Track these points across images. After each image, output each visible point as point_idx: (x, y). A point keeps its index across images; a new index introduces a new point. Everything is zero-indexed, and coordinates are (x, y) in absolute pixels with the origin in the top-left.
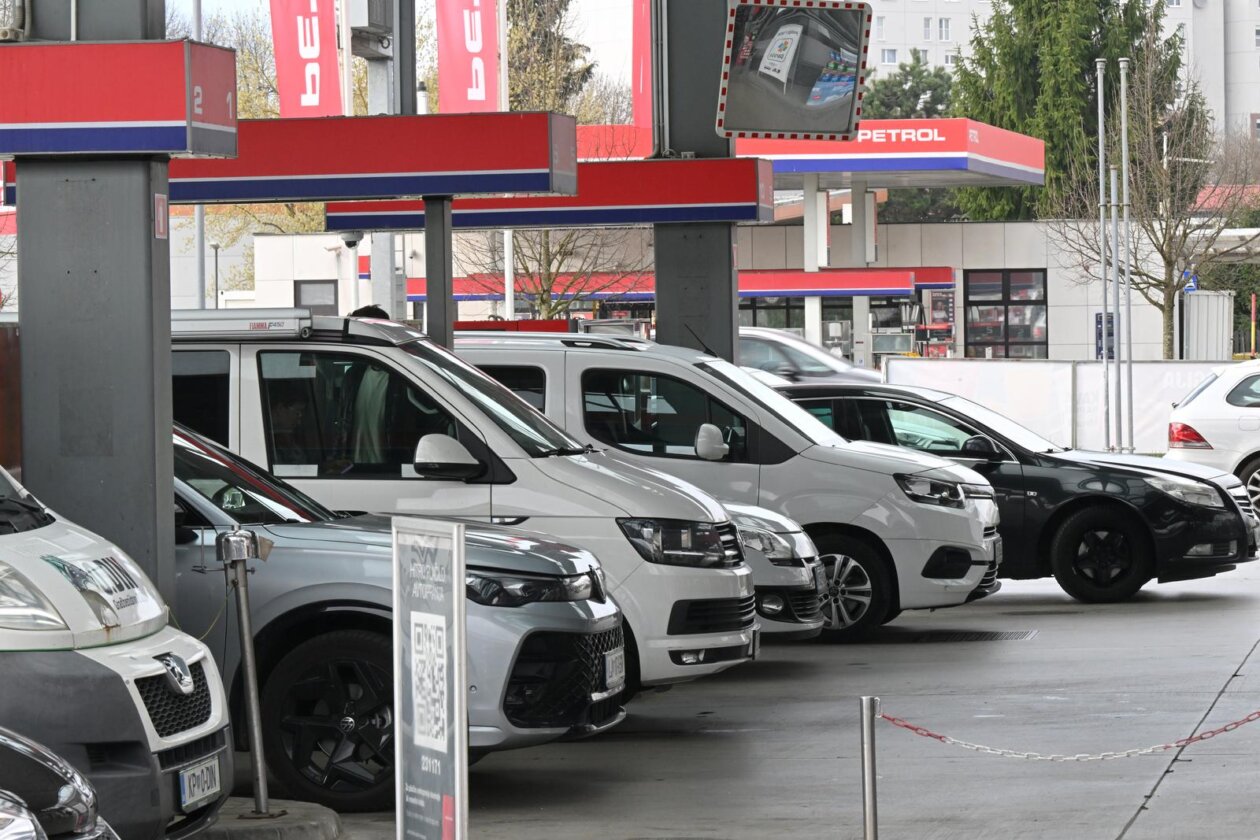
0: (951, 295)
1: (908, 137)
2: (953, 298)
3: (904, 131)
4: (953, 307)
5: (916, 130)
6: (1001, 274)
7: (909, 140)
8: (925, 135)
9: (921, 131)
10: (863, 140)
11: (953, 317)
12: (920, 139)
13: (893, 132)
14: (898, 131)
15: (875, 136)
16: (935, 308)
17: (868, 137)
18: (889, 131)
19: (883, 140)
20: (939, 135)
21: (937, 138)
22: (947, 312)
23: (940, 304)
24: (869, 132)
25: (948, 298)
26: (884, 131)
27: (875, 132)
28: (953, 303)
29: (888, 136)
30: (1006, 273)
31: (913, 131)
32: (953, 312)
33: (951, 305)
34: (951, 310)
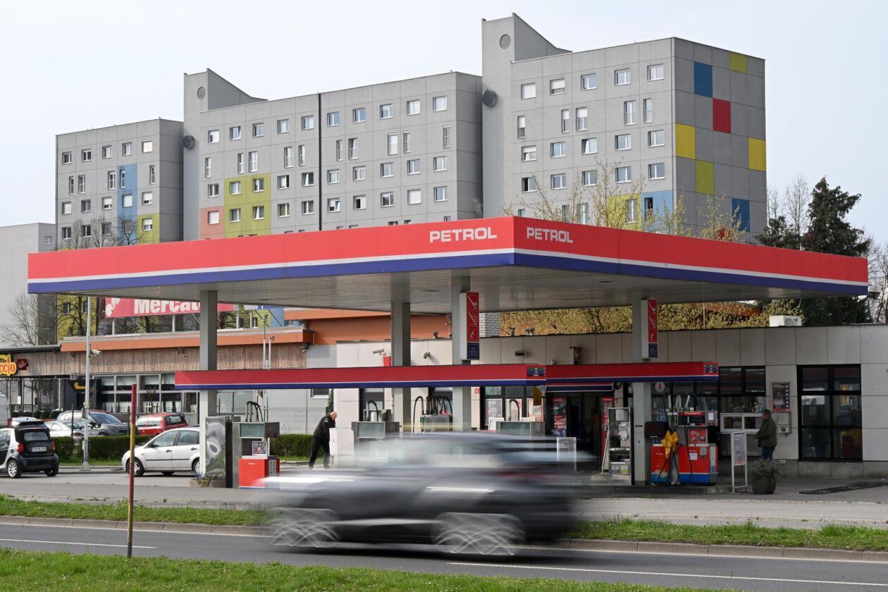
0: (787, 387)
1: (469, 236)
2: (789, 389)
3: (465, 231)
4: (789, 397)
5: (474, 229)
6: (826, 369)
7: (469, 239)
8: (481, 233)
9: (478, 230)
10: (434, 240)
11: (789, 404)
12: (478, 238)
13: (457, 232)
14: (460, 231)
15: (443, 236)
16: (775, 397)
17: (438, 238)
18: (454, 231)
19: (450, 240)
20: (492, 234)
21: (490, 237)
22: (785, 401)
23: (779, 393)
24: (438, 233)
25: (785, 389)
26: (449, 231)
27: (443, 232)
28: (789, 393)
29: (453, 236)
30: (832, 368)
31: (471, 230)
32: (789, 401)
33: (787, 394)
34: (787, 398)
